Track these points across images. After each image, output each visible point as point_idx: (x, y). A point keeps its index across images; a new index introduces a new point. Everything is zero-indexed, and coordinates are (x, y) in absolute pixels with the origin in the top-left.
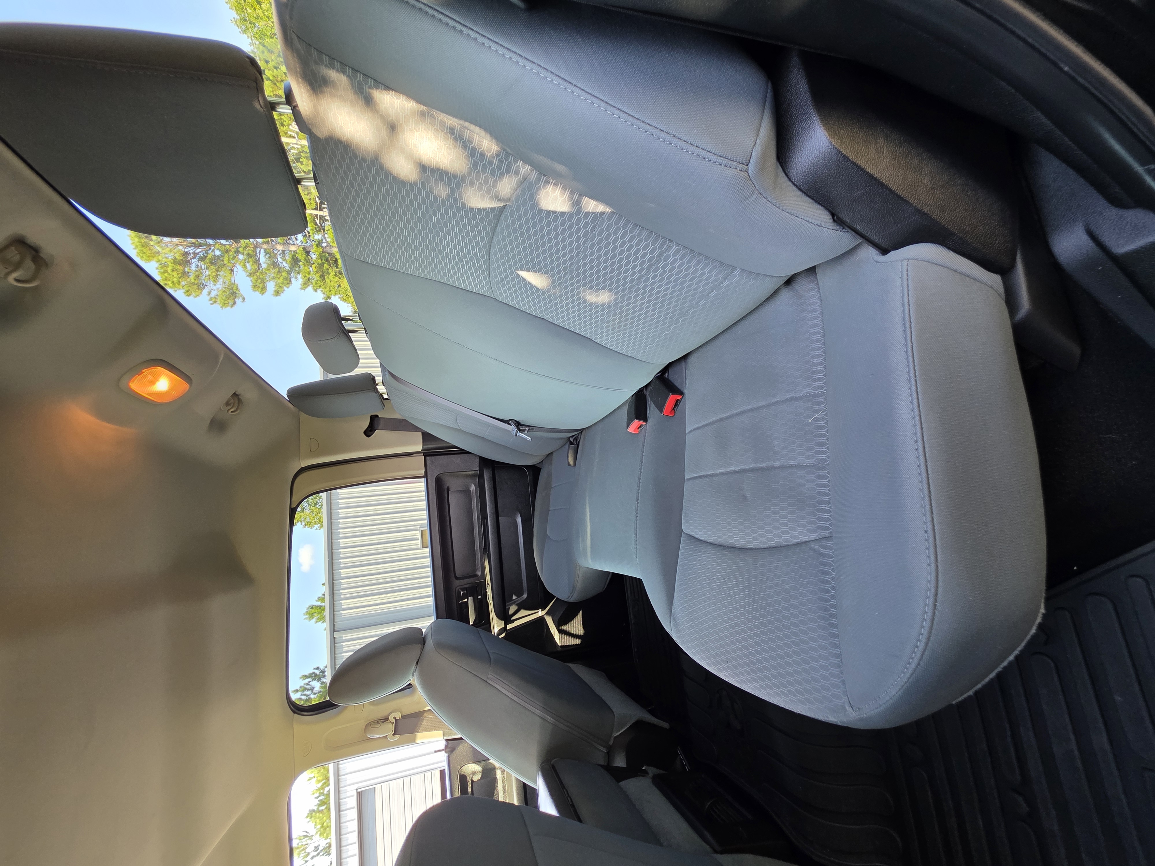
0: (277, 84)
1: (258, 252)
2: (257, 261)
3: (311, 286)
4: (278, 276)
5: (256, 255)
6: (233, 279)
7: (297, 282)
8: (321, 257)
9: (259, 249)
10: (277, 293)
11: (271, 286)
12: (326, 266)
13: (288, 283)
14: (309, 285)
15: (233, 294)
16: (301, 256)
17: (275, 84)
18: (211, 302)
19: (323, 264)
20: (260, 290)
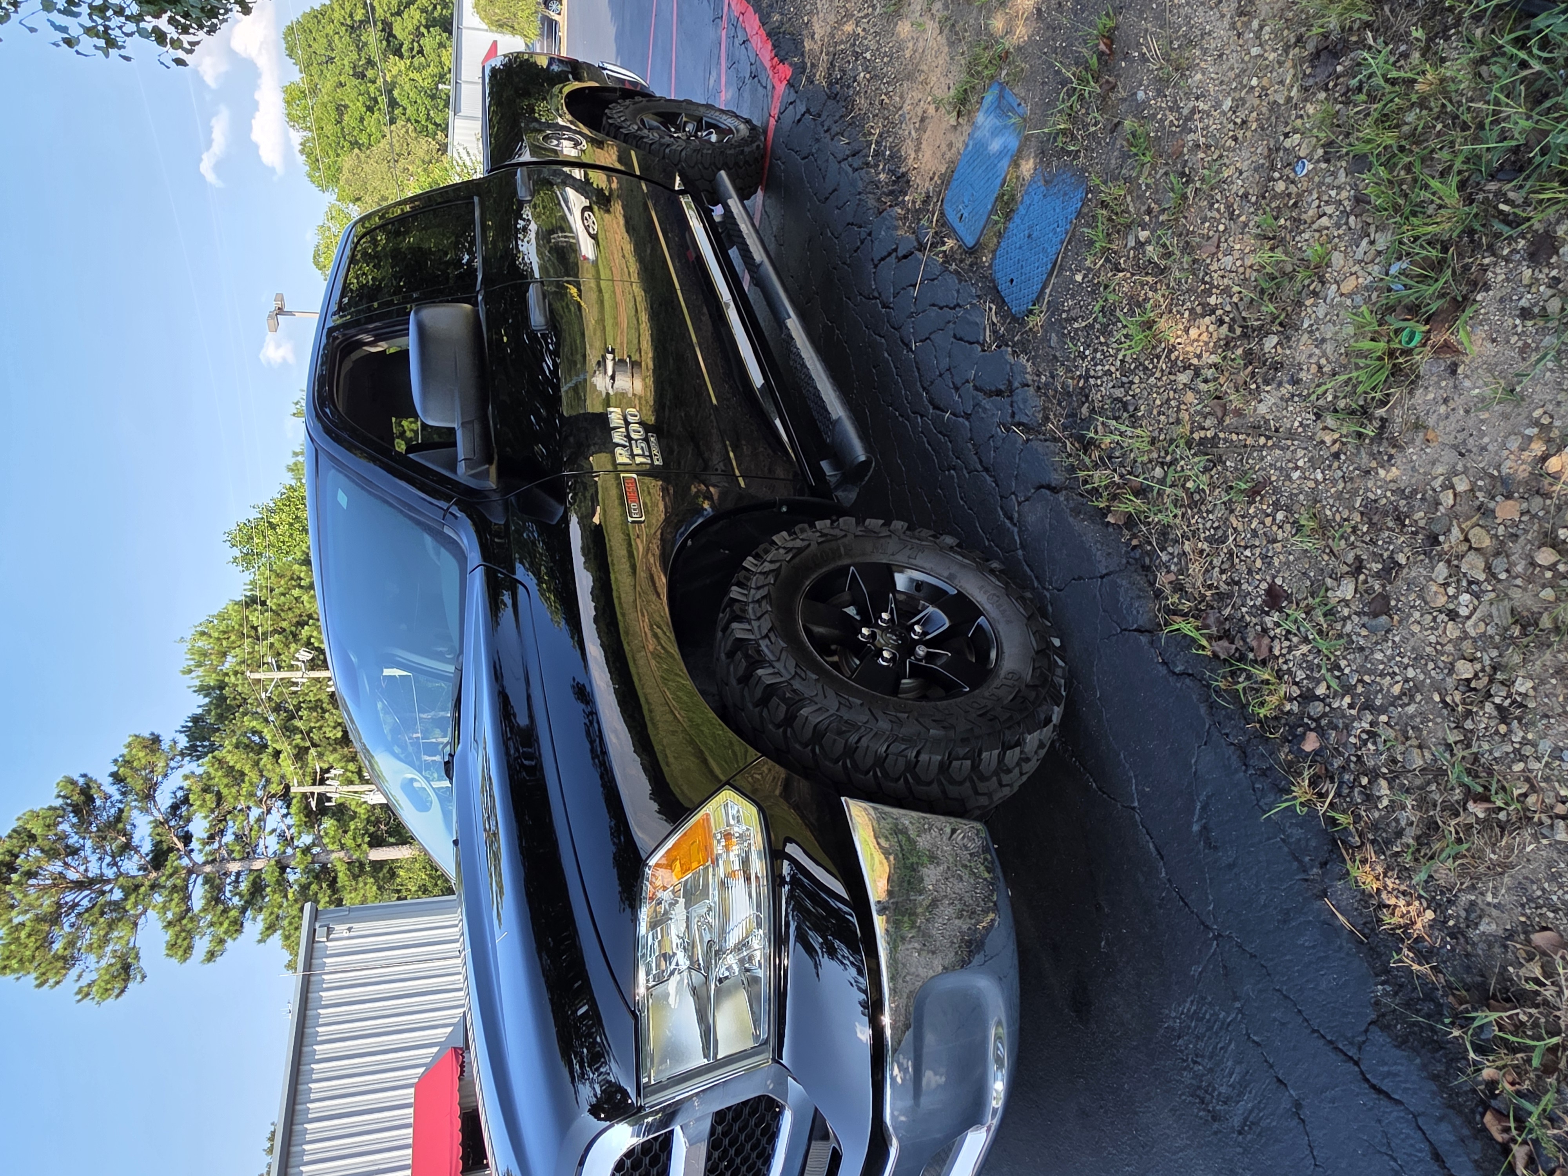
0: (282, 614)
1: (192, 881)
2: (187, 898)
3: (279, 932)
4: (221, 919)
5: (187, 887)
6: (132, 940)
7: (254, 925)
8: (307, 871)
9: (194, 876)
10: (211, 956)
11: (202, 944)
12: (314, 887)
13: (236, 931)
14: (275, 931)
15: (126, 968)
16: (269, 877)
17: (279, 615)
18: (79, 997)
19: (310, 884)
20: (180, 953)
